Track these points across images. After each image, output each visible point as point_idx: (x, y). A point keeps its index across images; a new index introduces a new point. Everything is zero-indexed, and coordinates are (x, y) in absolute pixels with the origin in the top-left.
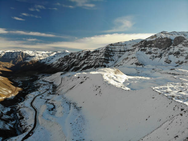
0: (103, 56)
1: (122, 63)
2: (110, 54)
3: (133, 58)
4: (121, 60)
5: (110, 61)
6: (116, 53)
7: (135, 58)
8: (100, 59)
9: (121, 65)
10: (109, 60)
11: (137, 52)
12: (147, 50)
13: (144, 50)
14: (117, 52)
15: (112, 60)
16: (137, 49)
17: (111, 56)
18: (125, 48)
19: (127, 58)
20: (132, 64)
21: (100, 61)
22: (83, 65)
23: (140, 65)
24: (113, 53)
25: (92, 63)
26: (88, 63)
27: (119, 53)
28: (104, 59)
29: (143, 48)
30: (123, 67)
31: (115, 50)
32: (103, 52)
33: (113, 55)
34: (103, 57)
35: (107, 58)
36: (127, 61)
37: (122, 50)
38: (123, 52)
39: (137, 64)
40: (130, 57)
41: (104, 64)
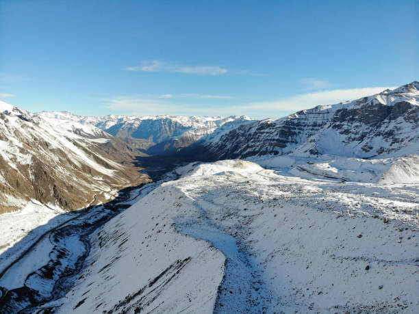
0: (277, 134)
2: (293, 131)
3: (311, 141)
5: (288, 144)
6: (306, 128)
7: (314, 141)
8: (271, 140)
10: (287, 142)
11: (324, 130)
12: (344, 127)
13: (339, 127)
14: (308, 126)
15: (293, 142)
16: (328, 125)
17: (295, 134)
18: (325, 118)
20: (306, 151)
21: (271, 145)
22: (245, 149)
23: (314, 154)
24: (299, 129)
25: (258, 146)
26: (254, 146)
27: (311, 128)
28: (278, 140)
29: (338, 123)
31: (306, 121)
32: (279, 128)
33: (299, 133)
34: (277, 138)
35: (283, 139)
36: (302, 146)
37: (319, 122)
38: (319, 125)
41: (277, 149)
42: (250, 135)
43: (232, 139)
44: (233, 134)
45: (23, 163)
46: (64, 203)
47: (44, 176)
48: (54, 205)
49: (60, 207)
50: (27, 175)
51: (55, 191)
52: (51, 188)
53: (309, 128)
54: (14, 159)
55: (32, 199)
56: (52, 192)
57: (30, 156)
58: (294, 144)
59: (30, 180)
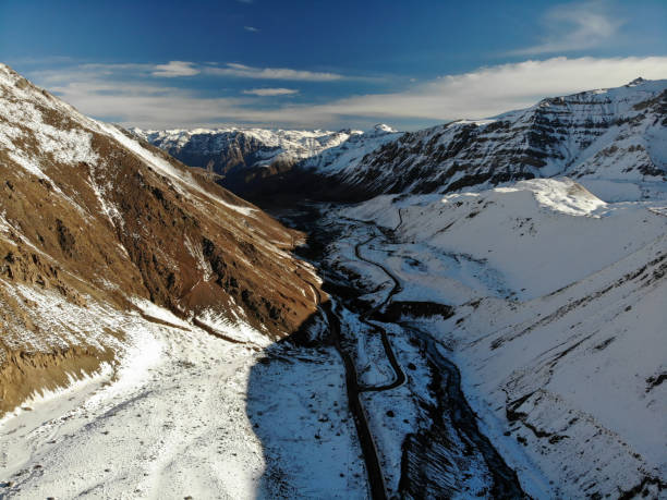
0: (524, 141)
1: (592, 168)
2: (552, 135)
3: (631, 149)
4: (589, 155)
5: (548, 161)
6: (572, 130)
7: (639, 148)
8: (513, 152)
9: (588, 173)
10: (546, 156)
11: (647, 128)
14: (576, 126)
15: (556, 157)
16: (650, 118)
17: (554, 140)
18: (607, 112)
19: (613, 150)
20: (630, 170)
21: (514, 161)
22: (451, 173)
23: (654, 175)
24: (562, 132)
25: (485, 165)
26: (469, 165)
27: (584, 130)
28: (528, 151)
30: (598, 178)
31: (569, 118)
32: (523, 128)
33: (562, 139)
34: (526, 146)
35: (539, 150)
36: (613, 159)
37: (597, 119)
38: (598, 126)
39: (645, 170)
40: (624, 144)
41: (528, 168)
42: (442, 147)
43: (390, 161)
44: (391, 152)
45: (66, 158)
46: (262, 310)
47: (157, 207)
48: (232, 320)
49: (255, 326)
50: (91, 203)
51: (216, 264)
52: (194, 250)
53: (578, 130)
54: (29, 143)
55: (135, 301)
56: (204, 266)
57: (86, 138)
58: (557, 160)
59: (103, 220)
